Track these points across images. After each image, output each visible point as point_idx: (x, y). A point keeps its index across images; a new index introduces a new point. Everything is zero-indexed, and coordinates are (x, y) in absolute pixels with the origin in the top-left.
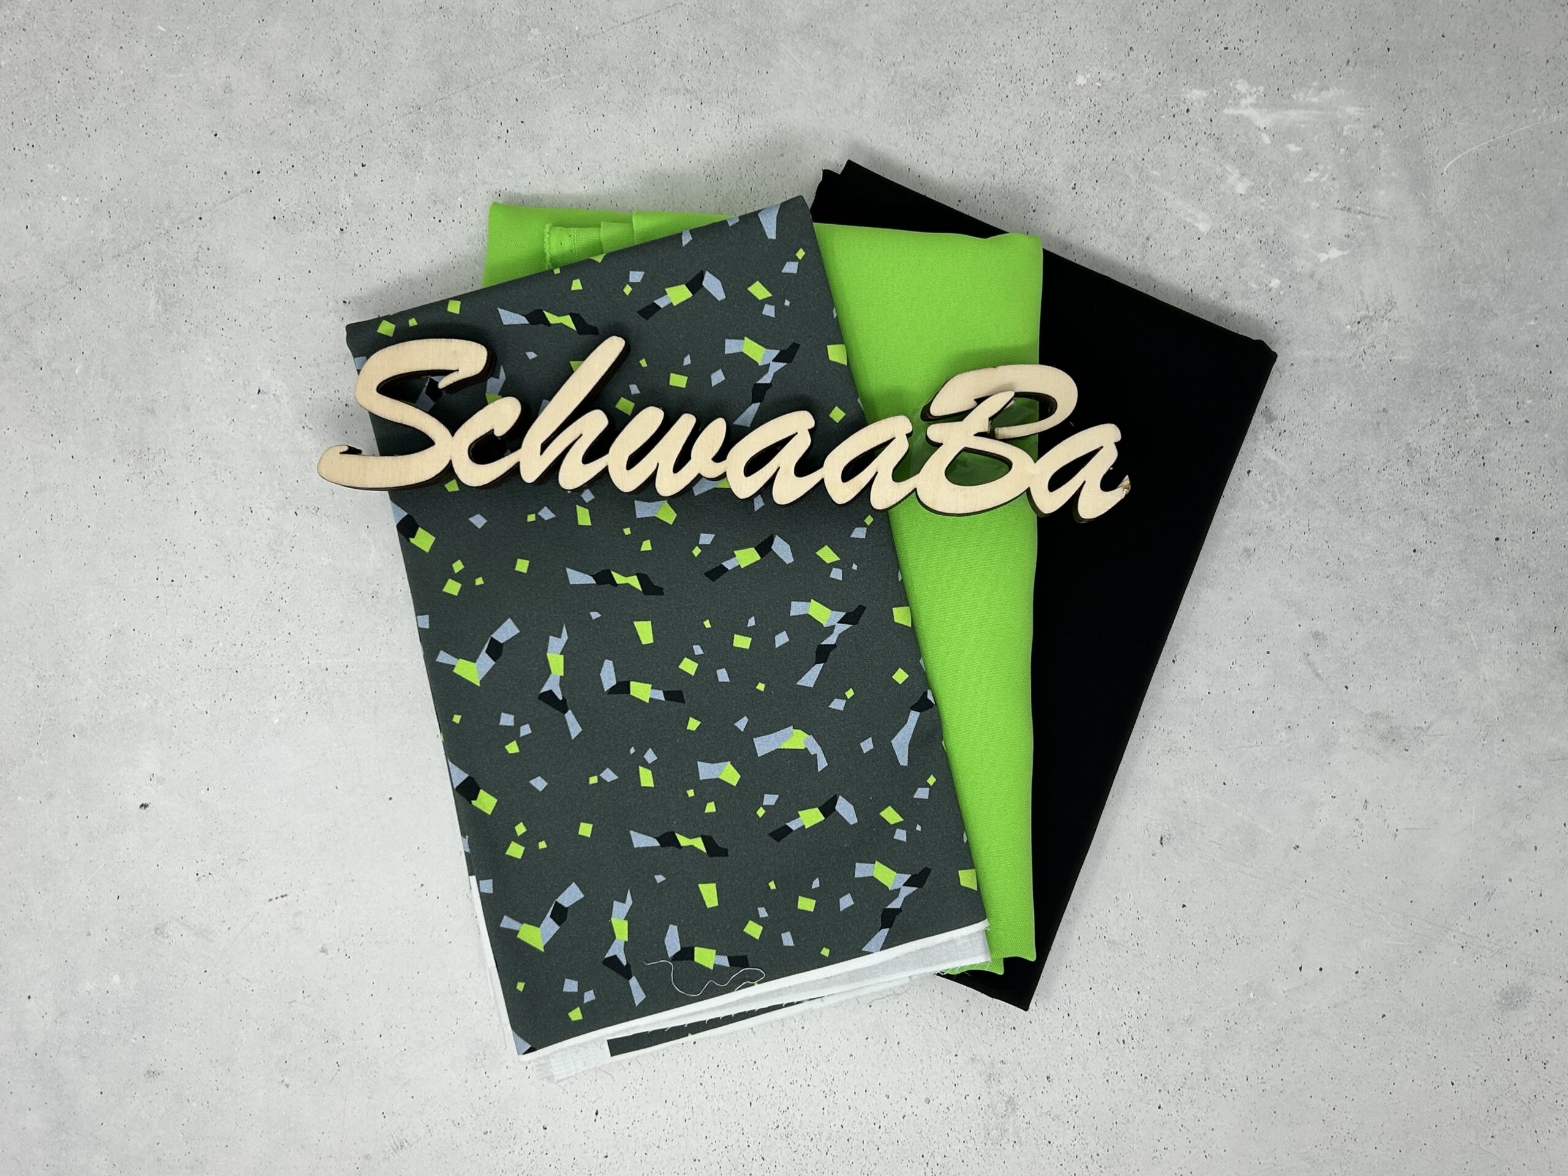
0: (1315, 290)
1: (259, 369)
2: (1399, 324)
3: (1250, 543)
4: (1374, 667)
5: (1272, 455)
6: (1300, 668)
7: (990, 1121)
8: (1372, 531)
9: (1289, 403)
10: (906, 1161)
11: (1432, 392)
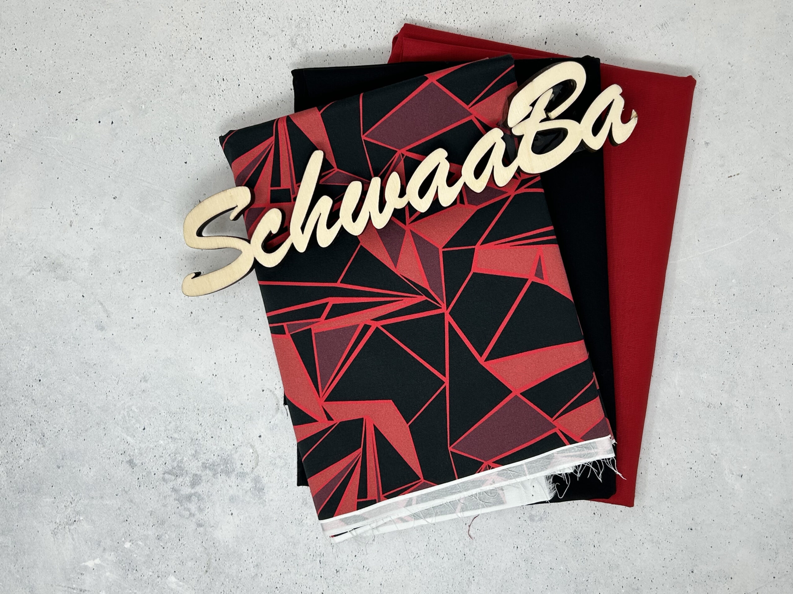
0: (103, 541)
1: (742, 490)
2: (50, 521)
3: (143, 385)
4: (65, 309)
5: (129, 439)
6: (113, 308)
7: (306, 32)
8: (67, 392)
9: (118, 471)
10: (358, 9)
11: (28, 479)
